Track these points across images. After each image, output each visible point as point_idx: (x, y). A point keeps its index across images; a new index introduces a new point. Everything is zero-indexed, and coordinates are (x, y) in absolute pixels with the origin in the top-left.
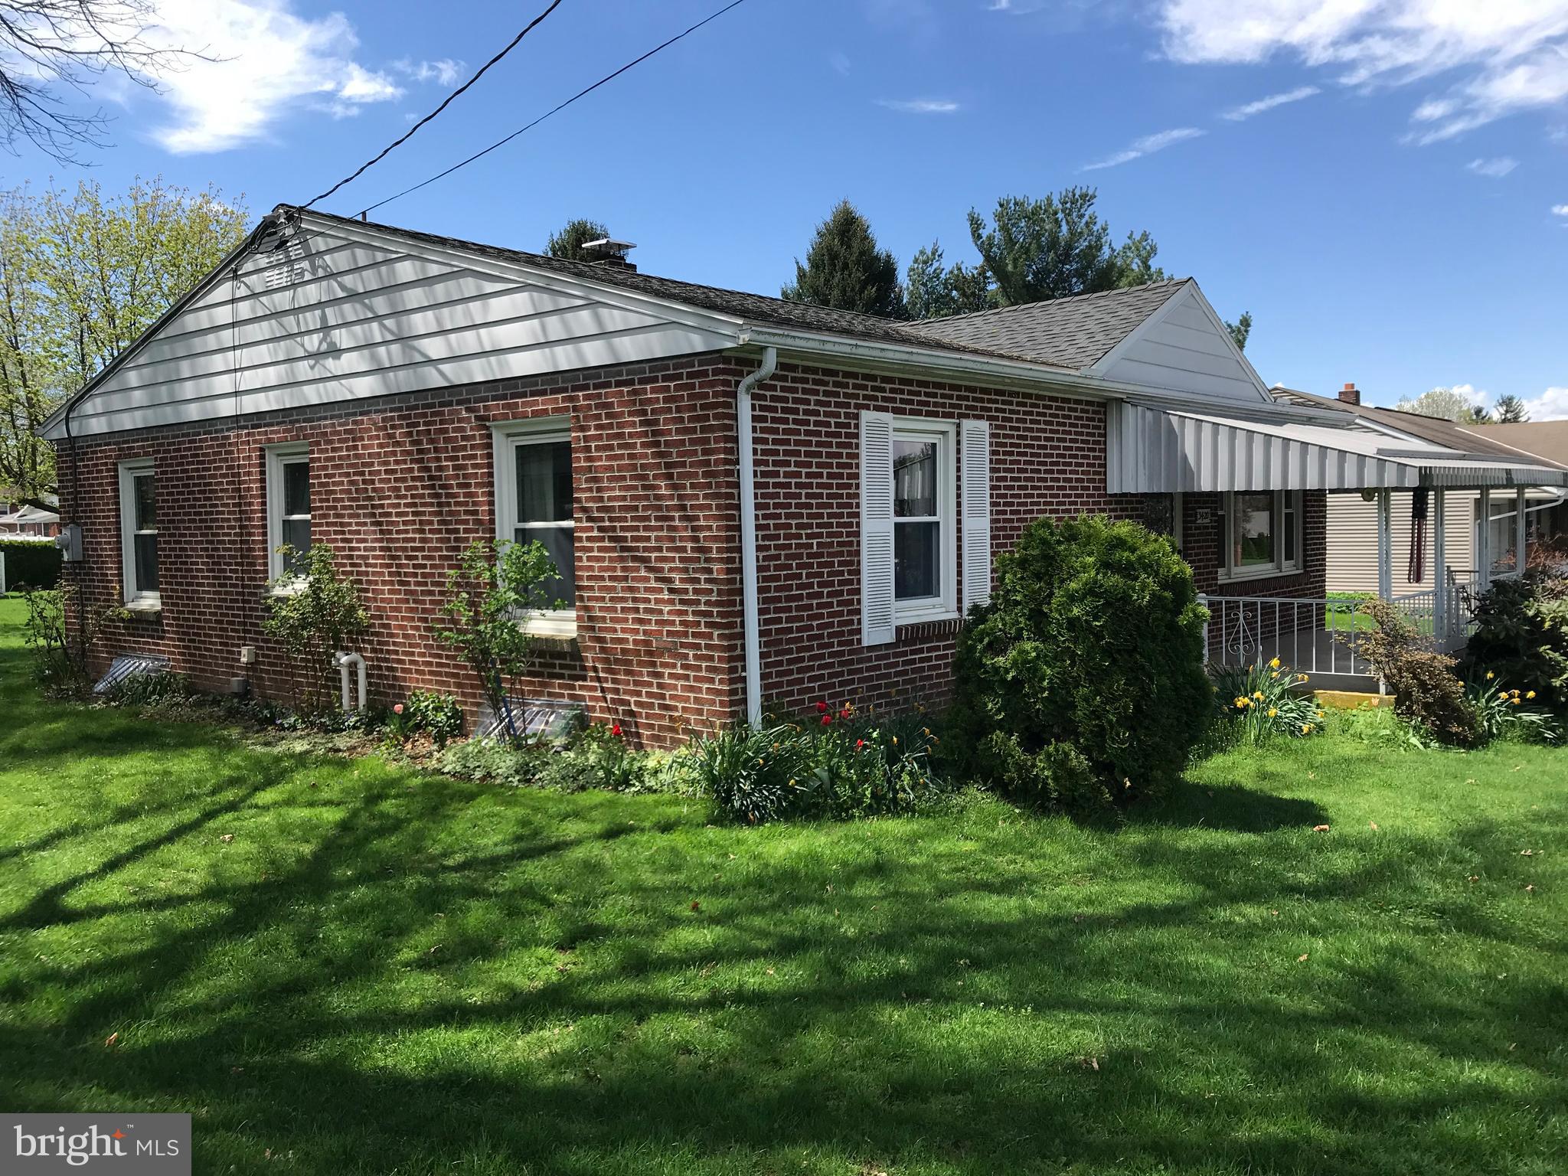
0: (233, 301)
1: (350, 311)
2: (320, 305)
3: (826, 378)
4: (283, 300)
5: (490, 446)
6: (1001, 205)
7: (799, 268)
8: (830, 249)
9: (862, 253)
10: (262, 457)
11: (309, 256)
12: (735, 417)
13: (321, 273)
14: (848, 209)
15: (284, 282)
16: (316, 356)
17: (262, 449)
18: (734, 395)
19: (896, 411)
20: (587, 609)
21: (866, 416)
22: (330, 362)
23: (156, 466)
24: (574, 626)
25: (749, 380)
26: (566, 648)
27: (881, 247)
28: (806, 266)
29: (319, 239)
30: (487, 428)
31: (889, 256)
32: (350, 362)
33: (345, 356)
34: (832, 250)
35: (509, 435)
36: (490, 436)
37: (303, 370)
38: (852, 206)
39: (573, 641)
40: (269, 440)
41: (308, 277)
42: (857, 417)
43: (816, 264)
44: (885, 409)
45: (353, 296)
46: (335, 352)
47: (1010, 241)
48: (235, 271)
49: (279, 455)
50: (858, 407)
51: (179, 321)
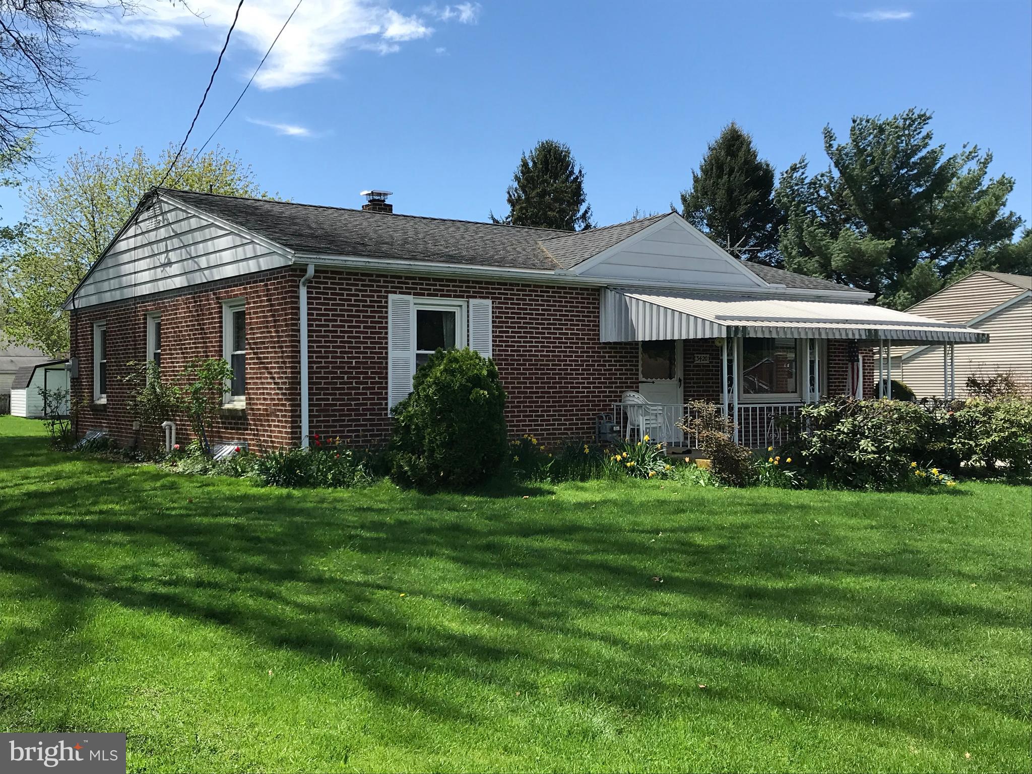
0: (135, 236)
1: (176, 242)
2: (165, 239)
3: (363, 278)
4: (152, 236)
5: (221, 312)
6: (854, 121)
7: (694, 176)
8: (717, 159)
9: (746, 162)
10: (145, 319)
11: (162, 214)
12: (298, 297)
13: (166, 223)
14: (734, 130)
15: (153, 227)
16: (164, 265)
17: (145, 315)
18: (298, 287)
19: (415, 294)
20: (249, 394)
21: (391, 297)
22: (168, 269)
23: (107, 324)
24: (244, 403)
25: (303, 280)
26: (240, 414)
27: (762, 157)
28: (699, 174)
29: (166, 205)
30: (220, 303)
31: (768, 165)
32: (175, 269)
33: (174, 266)
34: (719, 159)
35: (231, 307)
36: (221, 307)
37: (159, 273)
38: (737, 127)
39: (243, 410)
40: (147, 310)
41: (161, 224)
42: (387, 297)
43: (705, 171)
44: (409, 294)
45: (177, 235)
46: (170, 264)
47: (861, 151)
48: (137, 219)
49: (153, 318)
50: (386, 292)
51: (117, 245)
